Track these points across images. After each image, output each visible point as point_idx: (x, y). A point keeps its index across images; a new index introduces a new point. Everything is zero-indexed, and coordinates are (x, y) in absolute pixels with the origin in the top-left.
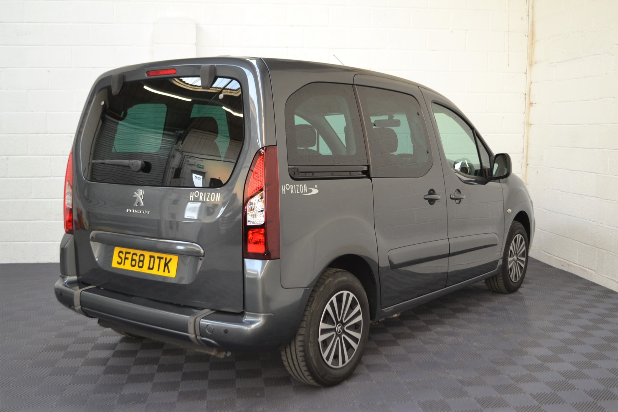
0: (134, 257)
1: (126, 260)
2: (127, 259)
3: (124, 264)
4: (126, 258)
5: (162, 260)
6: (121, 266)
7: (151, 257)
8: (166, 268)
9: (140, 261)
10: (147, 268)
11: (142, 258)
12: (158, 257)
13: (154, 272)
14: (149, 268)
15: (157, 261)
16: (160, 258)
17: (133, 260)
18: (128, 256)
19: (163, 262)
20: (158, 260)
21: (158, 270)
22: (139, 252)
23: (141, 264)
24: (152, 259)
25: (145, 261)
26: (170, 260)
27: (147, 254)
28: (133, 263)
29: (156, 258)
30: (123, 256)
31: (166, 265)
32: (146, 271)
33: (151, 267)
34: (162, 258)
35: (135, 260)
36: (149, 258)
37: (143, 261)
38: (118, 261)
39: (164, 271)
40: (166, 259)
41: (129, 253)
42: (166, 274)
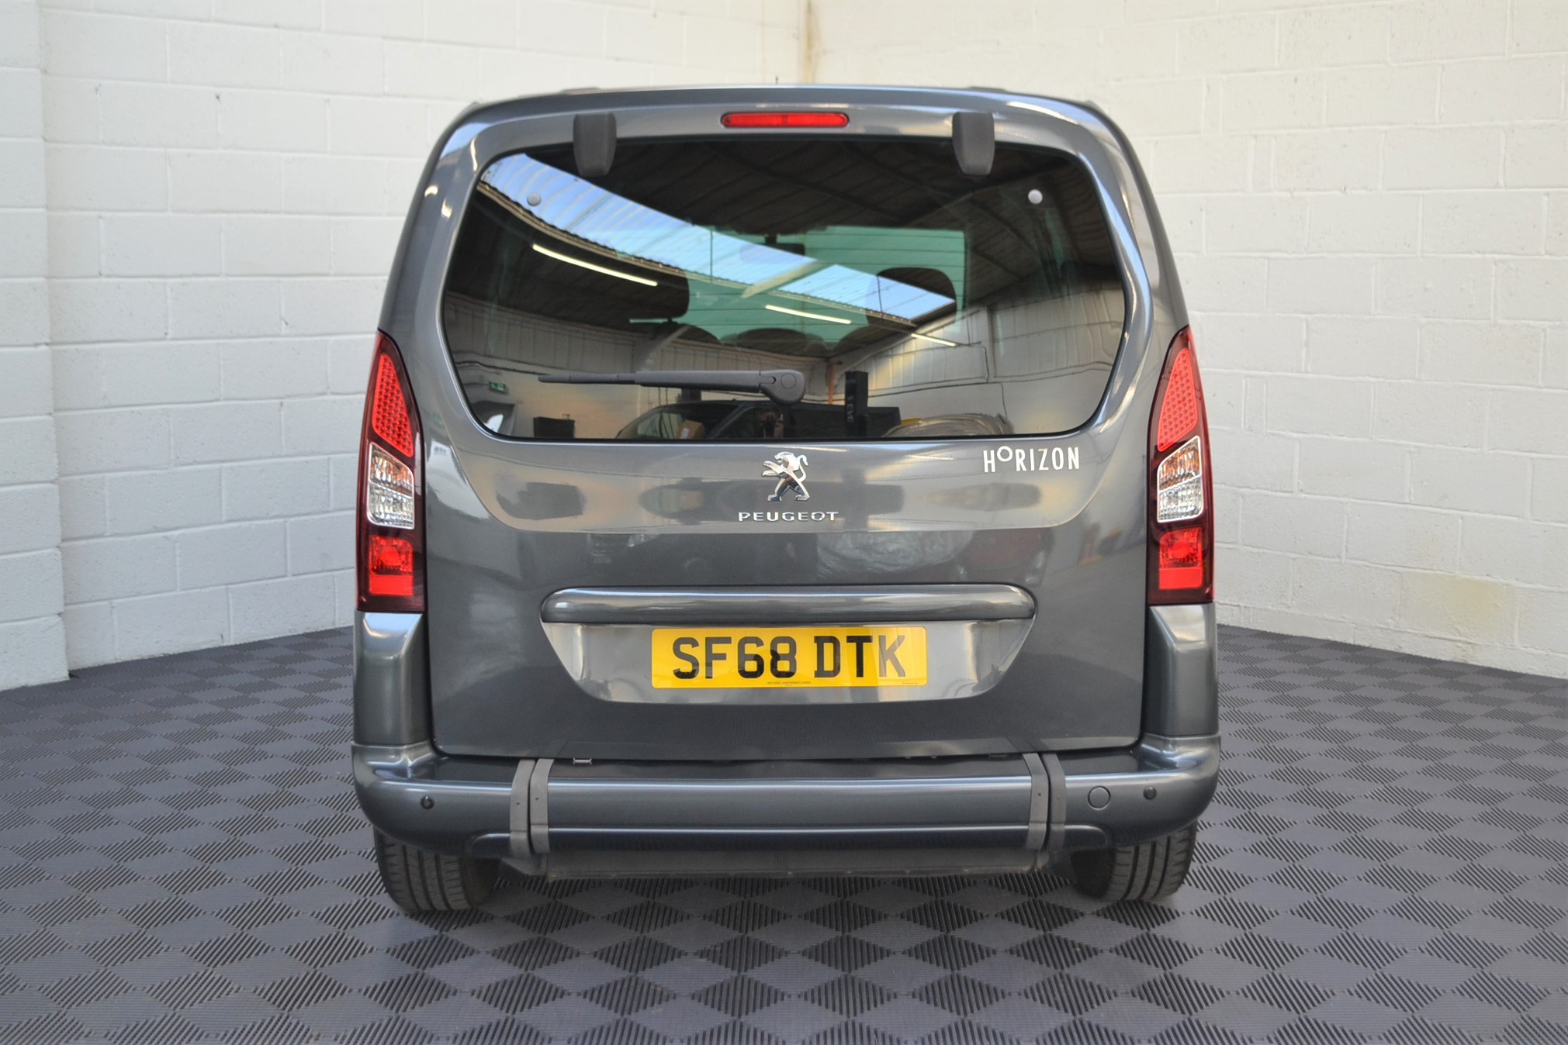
0: (751, 649)
1: (716, 662)
2: (722, 657)
3: (710, 675)
4: (711, 657)
6: (699, 682)
7: (820, 641)
8: (889, 663)
9: (776, 657)
10: (813, 674)
11: (783, 649)
12: (850, 639)
13: (845, 680)
14: (820, 673)
15: (848, 651)
16: (859, 640)
17: (743, 657)
18: (717, 649)
19: (870, 650)
20: (854, 645)
21: (860, 673)
22: (767, 634)
23: (783, 666)
24: (828, 648)
25: (798, 657)
26: (900, 639)
27: (804, 638)
28: (751, 666)
29: (842, 640)
30: (699, 653)
31: (886, 656)
32: (809, 683)
33: (829, 666)
34: (868, 639)
35: (758, 658)
36: (814, 646)
37: (791, 657)
38: (674, 667)
39: (883, 672)
40: (882, 639)
41: (727, 640)
42: (892, 679)
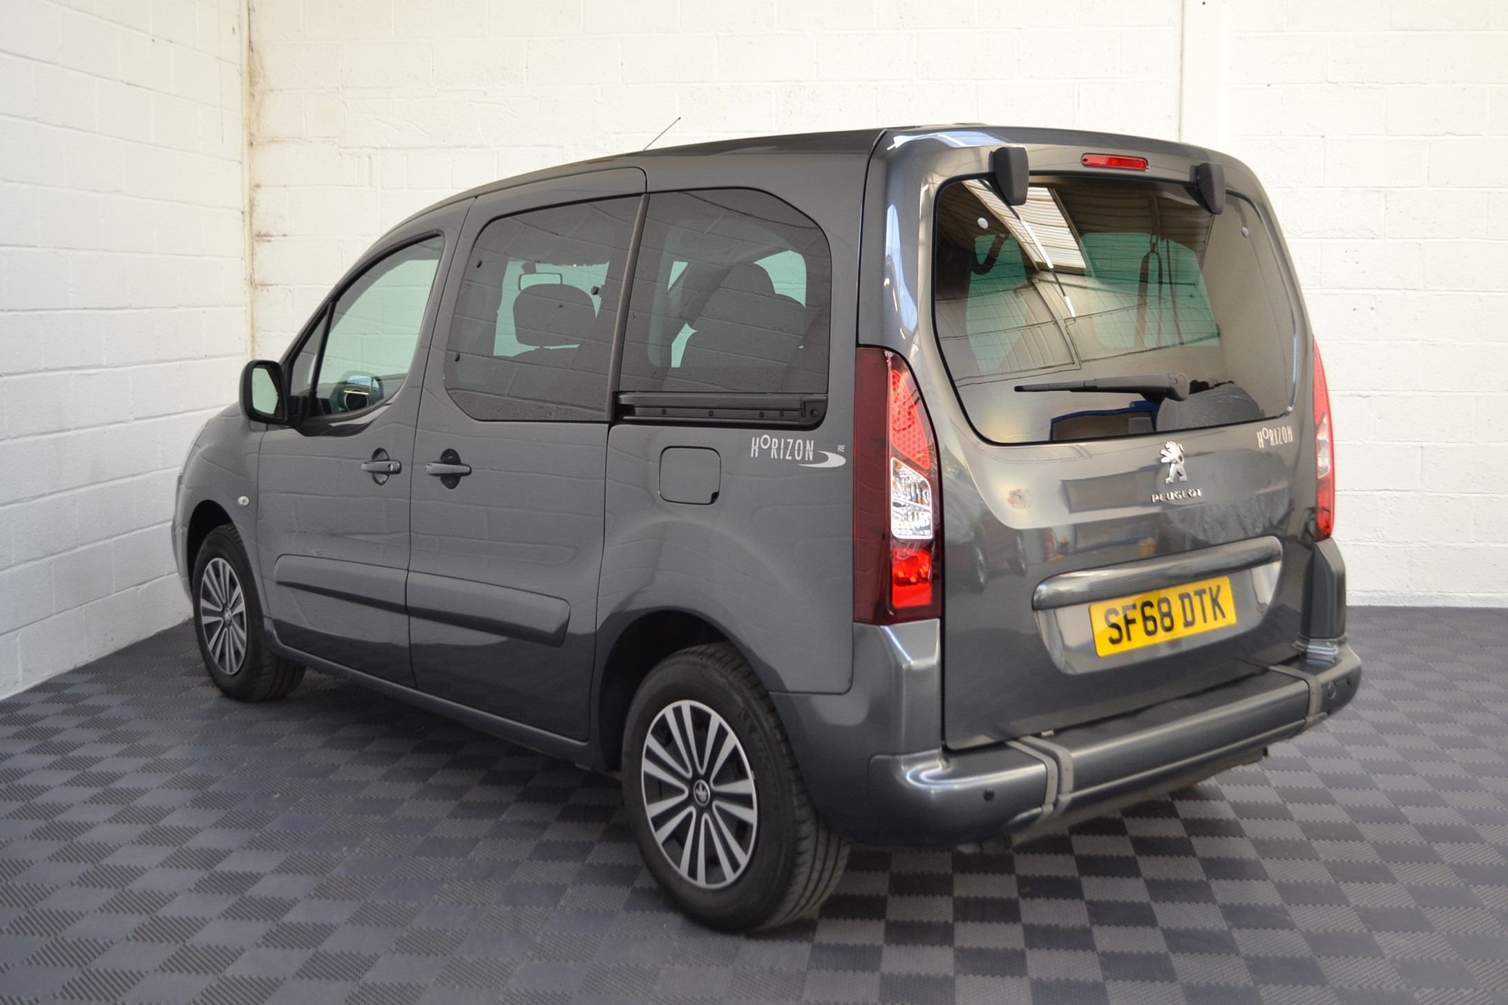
0: (1148, 612)
1: (1131, 627)
2: (1133, 621)
3: (1129, 638)
4: (1129, 622)
5: (1204, 596)
6: (1125, 646)
7: (1182, 599)
8: (1217, 608)
9: (1164, 615)
10: (1182, 626)
11: (1165, 608)
12: (1196, 593)
13: (1199, 627)
14: (1188, 624)
15: (1196, 600)
16: (1200, 593)
17: (1146, 619)
18: (1130, 615)
19: (1207, 599)
20: (1198, 597)
21: (1205, 621)
22: (1155, 598)
23: (1167, 622)
24: (1187, 601)
25: (1173, 614)
26: (1219, 588)
27: (1173, 594)
28: (1150, 626)
29: (1192, 594)
31: (1215, 602)
32: (1181, 634)
33: (1189, 618)
34: (1203, 592)
35: (1153, 619)
36: (1179, 602)
37: (1169, 614)
38: (1109, 636)
39: (1216, 618)
40: (1210, 589)
41: (1135, 607)
42: (1221, 623)
